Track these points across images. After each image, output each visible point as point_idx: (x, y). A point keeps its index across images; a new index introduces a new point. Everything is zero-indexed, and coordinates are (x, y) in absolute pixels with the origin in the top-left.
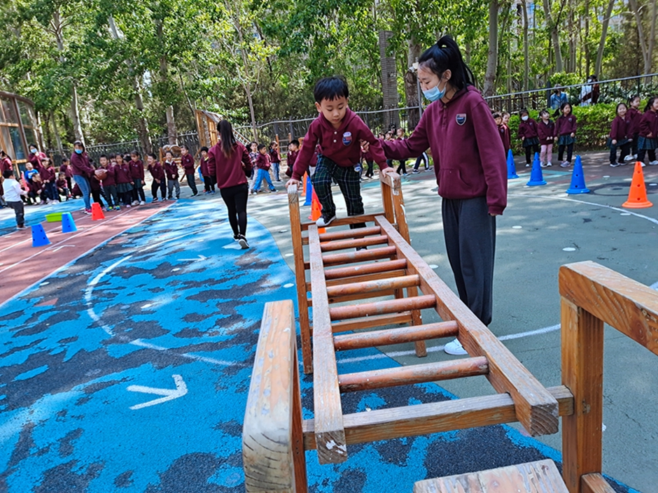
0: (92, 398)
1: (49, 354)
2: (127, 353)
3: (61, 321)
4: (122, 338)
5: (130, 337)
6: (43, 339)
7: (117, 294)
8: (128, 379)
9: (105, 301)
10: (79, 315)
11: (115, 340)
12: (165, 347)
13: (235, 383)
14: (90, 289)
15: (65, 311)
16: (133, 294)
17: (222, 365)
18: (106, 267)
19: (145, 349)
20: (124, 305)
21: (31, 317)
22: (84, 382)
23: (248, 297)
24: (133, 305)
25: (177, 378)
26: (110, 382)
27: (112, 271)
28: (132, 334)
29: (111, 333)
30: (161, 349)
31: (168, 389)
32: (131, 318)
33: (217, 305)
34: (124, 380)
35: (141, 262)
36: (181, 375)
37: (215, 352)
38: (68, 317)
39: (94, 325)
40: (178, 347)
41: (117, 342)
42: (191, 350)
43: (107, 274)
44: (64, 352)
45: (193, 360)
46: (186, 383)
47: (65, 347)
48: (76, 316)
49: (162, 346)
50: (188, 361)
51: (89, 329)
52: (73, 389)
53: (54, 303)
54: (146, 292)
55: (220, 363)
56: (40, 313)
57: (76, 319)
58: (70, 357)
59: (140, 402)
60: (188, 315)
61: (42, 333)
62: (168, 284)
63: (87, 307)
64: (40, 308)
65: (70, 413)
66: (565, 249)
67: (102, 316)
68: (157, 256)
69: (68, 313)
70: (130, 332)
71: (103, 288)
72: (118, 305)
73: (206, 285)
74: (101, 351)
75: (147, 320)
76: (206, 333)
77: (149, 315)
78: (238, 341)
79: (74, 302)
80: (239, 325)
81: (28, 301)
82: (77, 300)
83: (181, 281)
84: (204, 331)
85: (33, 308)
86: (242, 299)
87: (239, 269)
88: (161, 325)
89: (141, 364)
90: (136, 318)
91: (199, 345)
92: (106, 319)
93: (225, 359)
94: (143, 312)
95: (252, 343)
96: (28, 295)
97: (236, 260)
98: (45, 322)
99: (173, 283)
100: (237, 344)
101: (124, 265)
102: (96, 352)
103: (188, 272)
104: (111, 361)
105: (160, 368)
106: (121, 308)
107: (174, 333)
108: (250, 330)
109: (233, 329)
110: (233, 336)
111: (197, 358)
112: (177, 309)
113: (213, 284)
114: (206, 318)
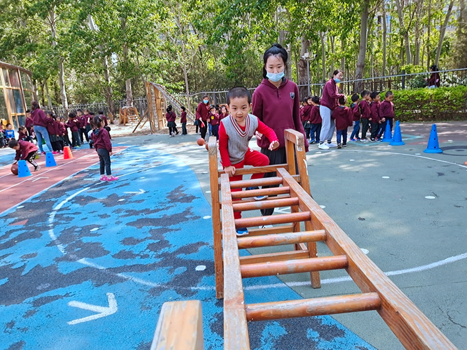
0: (38, 311)
1: (12, 267)
2: (74, 270)
3: (27, 239)
4: (71, 256)
5: (78, 256)
6: (10, 254)
7: (74, 218)
8: (70, 295)
9: (64, 223)
10: (41, 235)
11: (66, 258)
12: (104, 267)
13: (157, 304)
14: (53, 214)
15: (31, 231)
16: (86, 218)
17: (149, 286)
18: (69, 196)
19: (88, 267)
20: (78, 227)
21: (5, 234)
22: (34, 296)
23: (174, 226)
24: (84, 228)
25: (111, 296)
26: (56, 296)
27: (73, 199)
28: (80, 253)
29: (63, 252)
30: (101, 268)
31: (102, 306)
32: (81, 239)
33: (150, 231)
34: (67, 295)
35: (96, 192)
36: (114, 294)
37: (145, 273)
38: (33, 236)
39: (52, 244)
40: (114, 267)
41: (67, 260)
42: (125, 270)
43: (69, 201)
44: (23, 267)
45: (125, 280)
46: (118, 302)
47: (26, 262)
48: (39, 235)
49: (102, 266)
50: (122, 280)
51: (47, 247)
52: (24, 301)
53: (24, 224)
54: (96, 218)
55: (147, 284)
56: (11, 231)
57: (39, 237)
58: (28, 272)
59: (77, 317)
60: (126, 238)
61: (10, 248)
62: (114, 212)
63: (49, 228)
64: (13, 227)
65: (17, 324)
66: (426, 197)
67: (59, 236)
68: (108, 188)
69: (33, 232)
70: (78, 251)
71: (63, 213)
72: (73, 227)
73: (143, 214)
74: (53, 267)
75: (93, 242)
76: (138, 255)
77: (96, 237)
78: (164, 264)
79: (40, 223)
80: (166, 250)
81: (5, 221)
82: (42, 221)
83: (124, 210)
84: (137, 253)
85: (8, 227)
86: (170, 227)
87: (169, 202)
88: (103, 247)
89: (82, 281)
90: (85, 240)
91: (132, 266)
92: (62, 239)
93: (153, 281)
94: (91, 234)
95: (174, 267)
96: (7, 216)
97: (168, 195)
98: (15, 239)
99: (118, 211)
100: (162, 267)
101: (82, 195)
102: (49, 268)
103: (130, 202)
104: (59, 277)
105: (98, 286)
106: (75, 230)
107: (113, 254)
108: (174, 255)
109: (161, 253)
110: (159, 260)
111: (129, 278)
112: (118, 233)
113: (148, 214)
114: (140, 242)
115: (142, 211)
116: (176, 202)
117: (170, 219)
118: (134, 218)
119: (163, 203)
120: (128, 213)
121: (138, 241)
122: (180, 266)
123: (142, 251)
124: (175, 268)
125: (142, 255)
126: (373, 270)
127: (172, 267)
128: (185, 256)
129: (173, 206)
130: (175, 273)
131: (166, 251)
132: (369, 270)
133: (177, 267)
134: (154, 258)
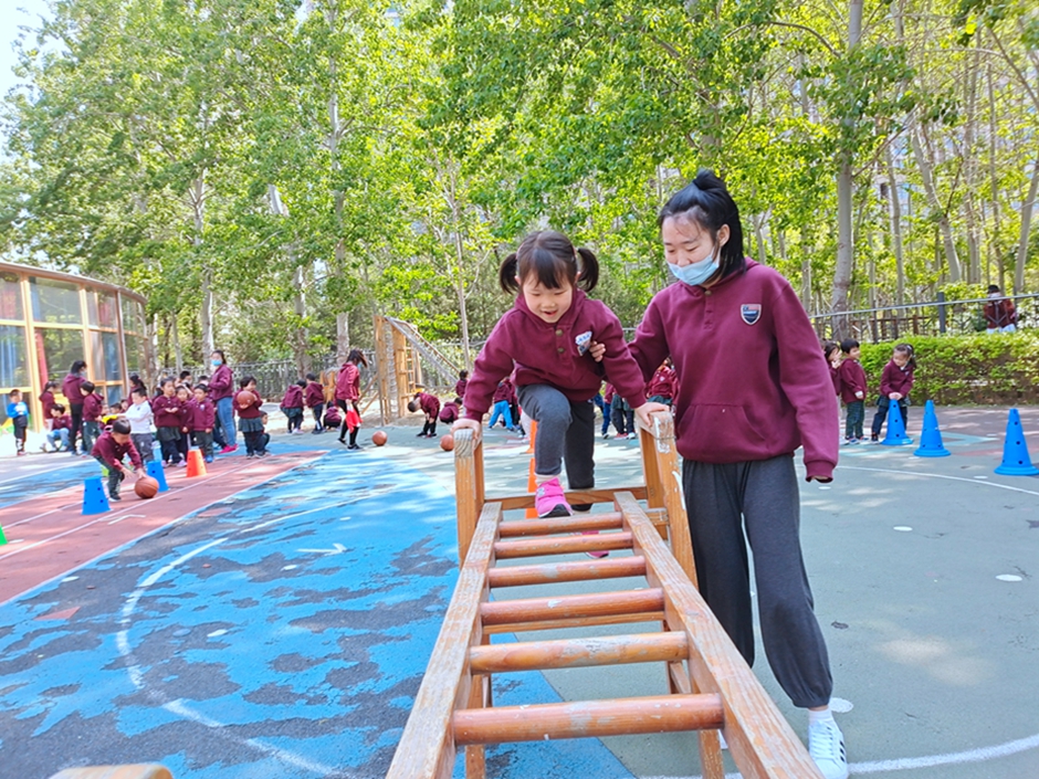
1: (16, 717)
2: (150, 727)
3: (66, 651)
4: (153, 694)
5: (168, 695)
6: (20, 685)
7: (178, 606)
9: (154, 618)
10: (99, 642)
11: (140, 699)
12: (221, 721)
14: (137, 595)
15: (80, 633)
16: (205, 607)
17: (312, 772)
18: (179, 556)
19: (184, 722)
20: (182, 627)
21: (20, 638)
23: (397, 629)
24: (196, 629)
27: (185, 563)
28: (173, 687)
29: (137, 683)
30: (213, 724)
32: (184, 654)
33: (339, 640)
35: (239, 550)
37: (307, 741)
38: (81, 644)
39: (118, 664)
40: (244, 723)
41: (142, 702)
42: (266, 731)
43: (176, 567)
44: (40, 717)
45: (263, 754)
47: (50, 704)
48: (94, 643)
49: (216, 719)
50: (255, 755)
51: (104, 671)
53: (69, 616)
54: (226, 606)
55: (311, 767)
56: (37, 633)
57: (93, 648)
58: (49, 728)
60: (283, 655)
61: (24, 672)
62: (269, 593)
63: (119, 628)
64: (42, 623)
66: (1001, 577)
67: (137, 646)
68: (266, 541)
69: (84, 636)
70: (171, 683)
71: (158, 594)
72: (171, 626)
73: (332, 599)
74: (106, 719)
75: (208, 662)
76: (302, 696)
77: (217, 651)
78: (358, 719)
79: (102, 616)
80: (367, 685)
81: (29, 610)
82: (109, 612)
83: (291, 589)
84: (300, 691)
85: (32, 622)
86: (387, 632)
87: (395, 574)
88: (228, 674)
89: (165, 754)
90: (192, 656)
91: (282, 722)
92: (140, 654)
93: (323, 760)
94: (208, 644)
95: (381, 727)
96: (36, 597)
97: (396, 557)
98: (39, 650)
99: (278, 592)
100: (353, 726)
101: (208, 554)
102: (98, 721)
103: (308, 572)
104: (115, 743)
105: (197, 767)
106: (175, 634)
107: (247, 693)
108: (385, 698)
109: (355, 693)
110: (349, 709)
111: (271, 751)
112: (267, 643)
113: (344, 599)
114: (312, 665)
115: (331, 594)
116: (410, 573)
117: (391, 612)
118: (310, 609)
119: (382, 576)
120: (298, 598)
121: (309, 663)
122: (394, 727)
123: (313, 688)
124: (381, 730)
125: (312, 695)
126: (773, 731)
127: (375, 728)
128: (410, 702)
129: (402, 583)
130: (380, 744)
131: (367, 689)
132: (764, 732)
133: (386, 729)
134: (339, 703)
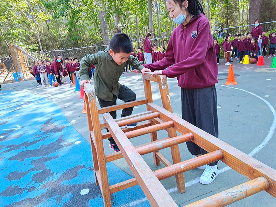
23: (52, 154)
33: (32, 162)
60: (11, 173)
73: (23, 147)
76: (25, 189)
78: (51, 194)
84: (23, 187)
87: (44, 133)
97: (42, 127)
103: (10, 137)
108: (58, 182)
109: (45, 183)
110: (46, 190)
113: (28, 146)
114: (24, 175)
115: (22, 145)
116: (49, 132)
117: (47, 148)
118: (15, 152)
119: (39, 135)
120: (9, 149)
122: (66, 193)
123: (28, 184)
124: (62, 196)
125: (29, 188)
127: (59, 195)
128: (68, 182)
129: (48, 137)
130: (64, 202)
131: (50, 180)
134: (41, 189)
